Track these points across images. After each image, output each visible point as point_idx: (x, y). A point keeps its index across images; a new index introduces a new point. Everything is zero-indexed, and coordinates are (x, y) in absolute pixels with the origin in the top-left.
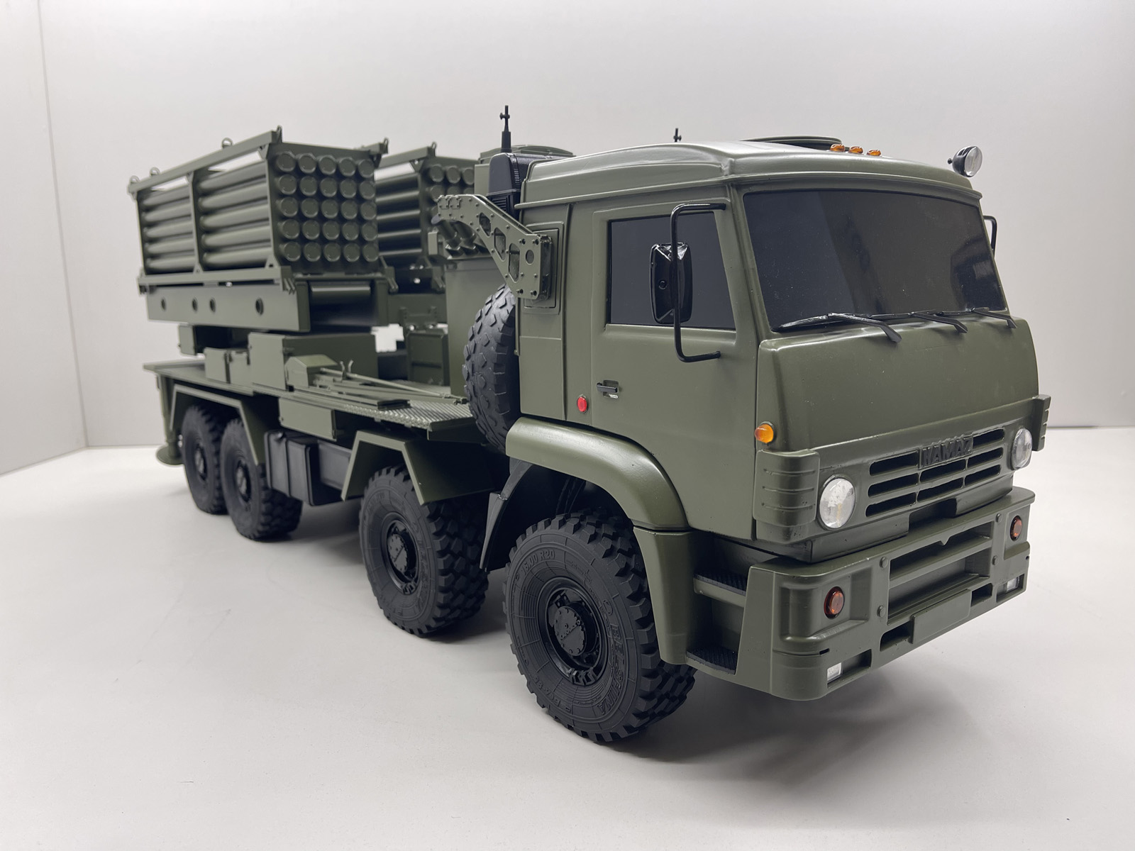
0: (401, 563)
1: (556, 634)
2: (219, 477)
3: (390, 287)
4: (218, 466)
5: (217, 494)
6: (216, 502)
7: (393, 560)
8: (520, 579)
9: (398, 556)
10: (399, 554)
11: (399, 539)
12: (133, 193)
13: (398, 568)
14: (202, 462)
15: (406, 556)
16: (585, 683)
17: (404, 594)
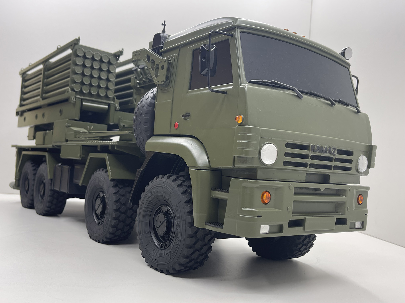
0: (99, 211)
1: (156, 227)
2: (33, 190)
3: (116, 107)
4: (34, 185)
5: (31, 198)
6: (30, 202)
7: (96, 210)
8: (144, 204)
9: (98, 208)
10: (99, 207)
11: (100, 199)
12: (21, 74)
13: (98, 214)
14: (28, 185)
15: (101, 207)
16: (165, 247)
17: (99, 225)
